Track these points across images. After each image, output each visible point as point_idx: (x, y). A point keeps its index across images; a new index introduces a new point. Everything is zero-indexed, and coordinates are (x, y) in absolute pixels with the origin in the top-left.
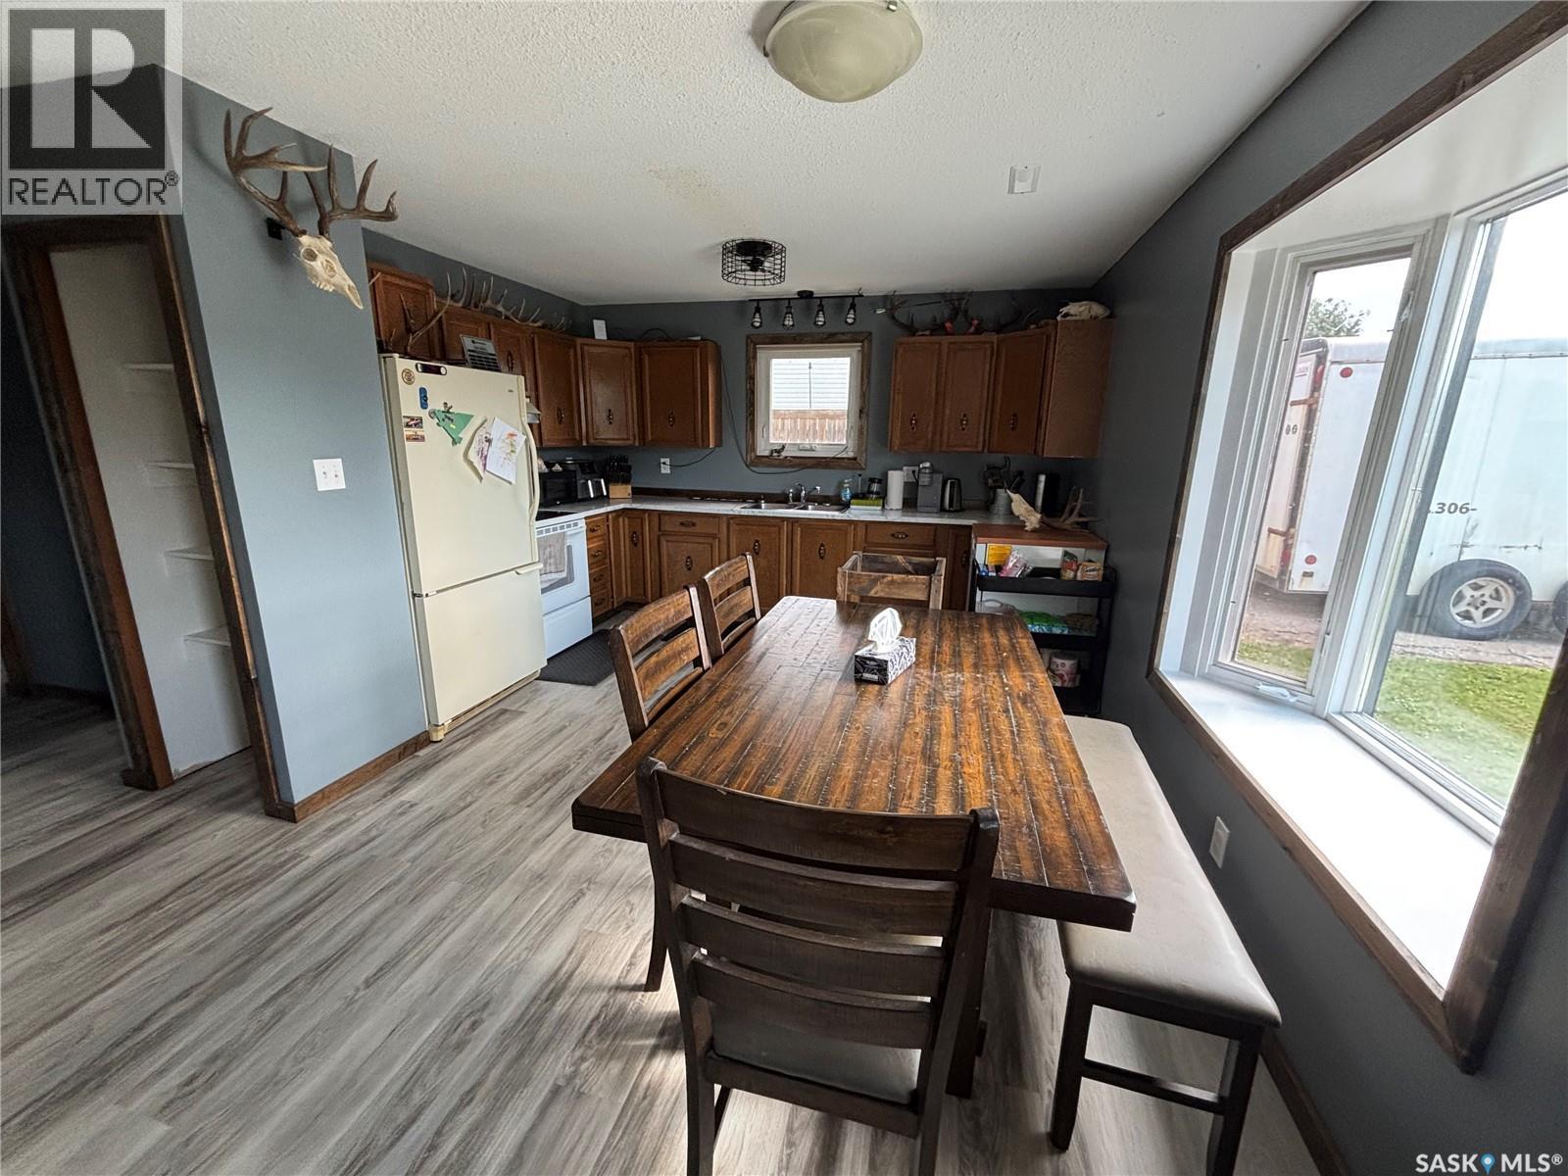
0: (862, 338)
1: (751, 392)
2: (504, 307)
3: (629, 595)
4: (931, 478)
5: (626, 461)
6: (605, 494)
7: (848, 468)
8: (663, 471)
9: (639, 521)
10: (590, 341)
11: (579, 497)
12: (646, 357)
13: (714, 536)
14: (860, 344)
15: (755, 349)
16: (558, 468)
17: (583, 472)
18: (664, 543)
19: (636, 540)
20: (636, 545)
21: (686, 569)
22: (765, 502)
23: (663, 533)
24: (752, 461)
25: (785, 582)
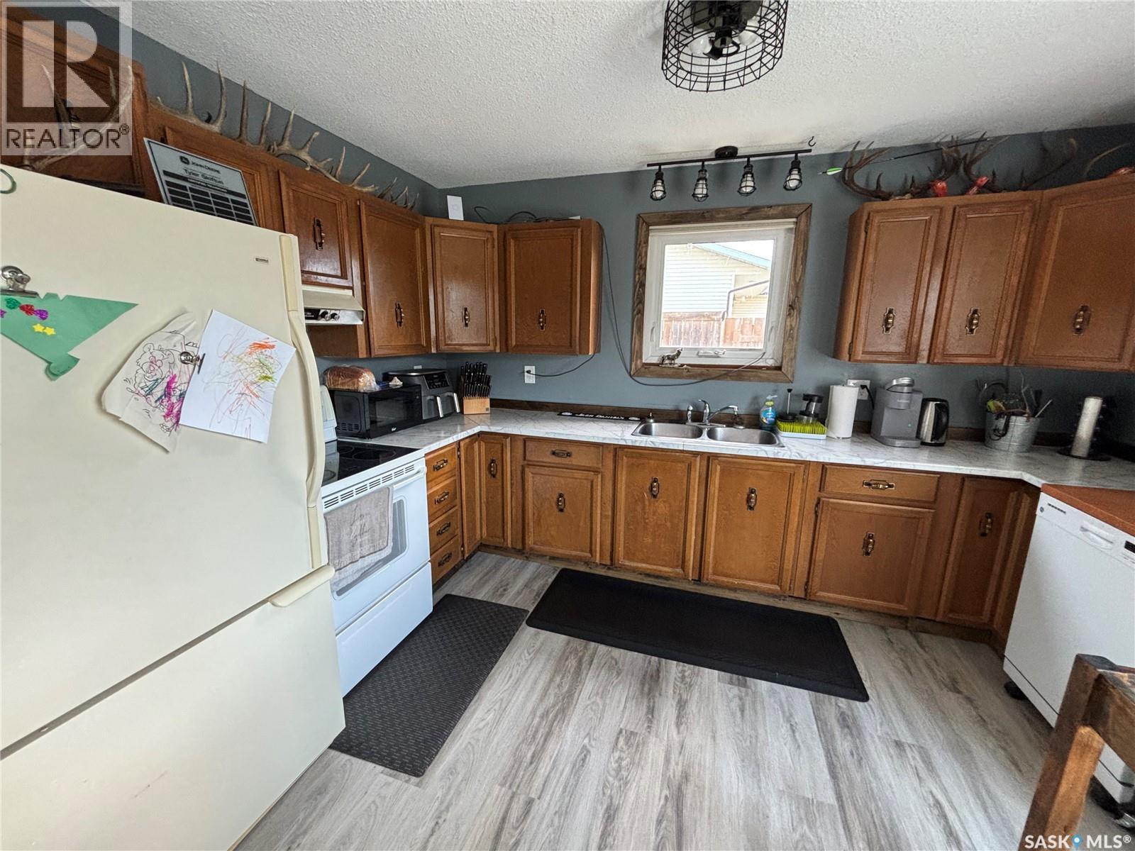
0: (797, 212)
1: (640, 286)
2: (309, 154)
3: (485, 536)
4: (910, 399)
5: (484, 370)
6: (458, 411)
7: (768, 380)
8: (527, 381)
9: (500, 446)
10: (444, 221)
11: (424, 418)
12: (512, 242)
13: (596, 471)
14: (794, 220)
15: (648, 230)
16: (397, 382)
17: (431, 385)
18: (529, 476)
19: (494, 468)
20: (494, 476)
21: (557, 510)
22: (656, 422)
23: (527, 464)
24: (637, 370)
25: (693, 537)
